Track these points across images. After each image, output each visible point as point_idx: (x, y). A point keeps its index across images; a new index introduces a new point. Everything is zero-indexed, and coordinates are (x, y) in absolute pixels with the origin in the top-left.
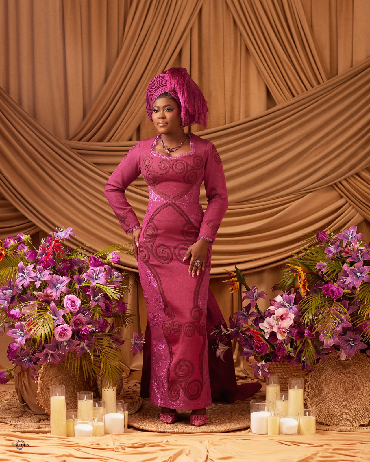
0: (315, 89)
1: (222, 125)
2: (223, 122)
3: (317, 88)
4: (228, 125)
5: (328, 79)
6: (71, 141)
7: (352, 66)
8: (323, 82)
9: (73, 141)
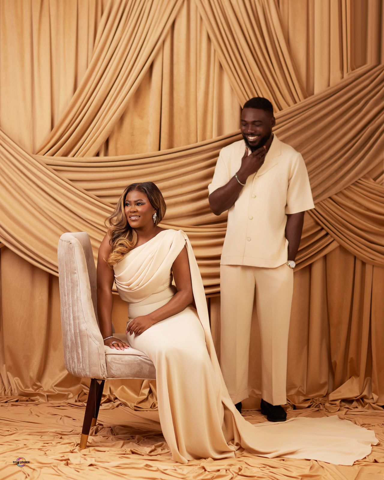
0: (292, 108)
1: (193, 143)
2: (194, 139)
3: (293, 107)
4: (199, 143)
5: (305, 97)
6: (37, 155)
7: (329, 86)
8: (300, 101)
9: (39, 155)
